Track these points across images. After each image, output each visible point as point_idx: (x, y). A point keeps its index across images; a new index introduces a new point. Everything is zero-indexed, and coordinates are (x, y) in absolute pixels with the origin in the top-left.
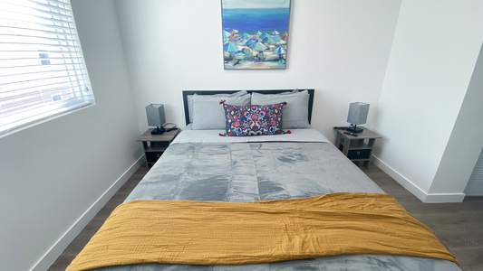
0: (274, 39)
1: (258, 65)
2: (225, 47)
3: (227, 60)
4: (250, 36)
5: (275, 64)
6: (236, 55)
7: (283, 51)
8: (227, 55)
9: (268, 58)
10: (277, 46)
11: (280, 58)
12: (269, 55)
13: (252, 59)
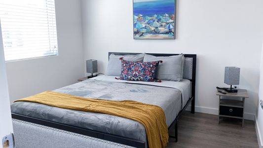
0: (165, 19)
1: (155, 36)
2: (135, 25)
3: (135, 33)
4: (149, 18)
5: (166, 36)
6: (141, 30)
7: (171, 27)
8: (136, 30)
9: (161, 32)
10: (168, 24)
11: (169, 32)
12: (162, 29)
13: (151, 32)
